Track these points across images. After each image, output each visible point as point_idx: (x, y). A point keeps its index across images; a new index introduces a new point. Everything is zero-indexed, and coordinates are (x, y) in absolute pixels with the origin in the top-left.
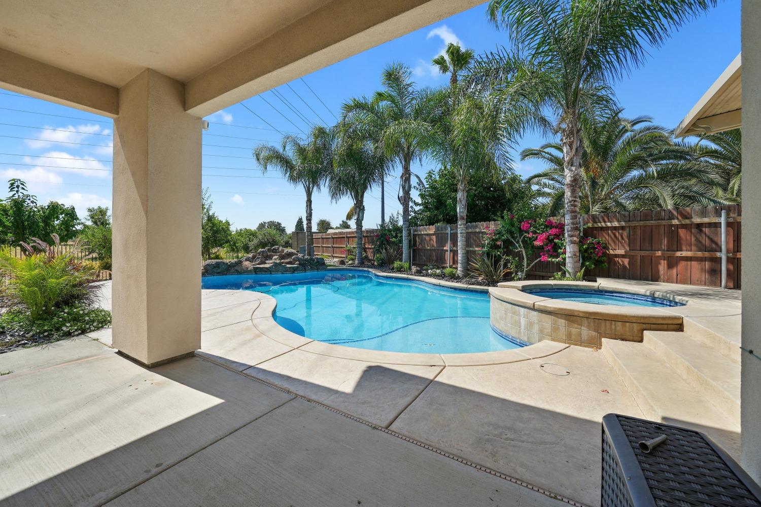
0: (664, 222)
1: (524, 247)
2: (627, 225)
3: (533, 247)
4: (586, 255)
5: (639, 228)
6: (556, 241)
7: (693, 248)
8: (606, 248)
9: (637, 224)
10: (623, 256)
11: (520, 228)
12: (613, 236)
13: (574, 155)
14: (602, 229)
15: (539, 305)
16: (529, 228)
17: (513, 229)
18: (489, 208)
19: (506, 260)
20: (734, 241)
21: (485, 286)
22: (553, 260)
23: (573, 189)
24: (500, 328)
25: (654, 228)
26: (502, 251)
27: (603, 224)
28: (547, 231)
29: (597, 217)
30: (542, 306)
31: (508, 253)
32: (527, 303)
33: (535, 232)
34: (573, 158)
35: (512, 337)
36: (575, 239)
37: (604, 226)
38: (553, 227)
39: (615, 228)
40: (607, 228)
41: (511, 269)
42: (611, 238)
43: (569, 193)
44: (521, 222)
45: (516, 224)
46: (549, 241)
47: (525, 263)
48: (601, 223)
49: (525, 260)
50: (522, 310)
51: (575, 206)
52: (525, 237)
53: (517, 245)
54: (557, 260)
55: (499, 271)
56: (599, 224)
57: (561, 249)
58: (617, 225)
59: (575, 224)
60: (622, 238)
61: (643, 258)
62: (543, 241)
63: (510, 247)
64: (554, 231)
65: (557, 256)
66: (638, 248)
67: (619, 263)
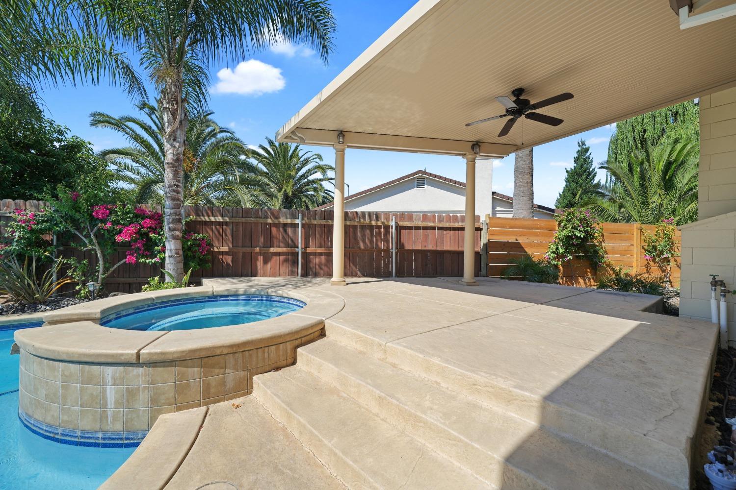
0: (261, 220)
1: (99, 243)
2: (231, 221)
3: (114, 243)
4: (190, 254)
5: (241, 225)
6: (152, 235)
7: (281, 244)
8: (210, 245)
9: (240, 221)
10: (226, 253)
11: (91, 215)
12: (217, 233)
13: (177, 128)
14: (206, 223)
15: (150, 354)
16: (108, 216)
17: (77, 216)
18: (26, 180)
19: (64, 264)
20: (305, 239)
21: (14, 313)
22: (147, 261)
23: (176, 170)
24: (49, 419)
25: (253, 224)
26: (55, 250)
27: (206, 218)
28: (137, 221)
29: (200, 210)
30: (156, 354)
31: (67, 253)
32: (122, 355)
33: (116, 223)
34: (177, 131)
35: (83, 432)
36: (178, 233)
37: (208, 220)
38: (147, 217)
39: (219, 223)
40: (211, 223)
41: (74, 278)
42: (216, 235)
43: (171, 175)
44: (92, 206)
45: (84, 206)
46: (142, 235)
47: (101, 267)
48: (204, 216)
49: (101, 262)
50: (109, 370)
51: (178, 192)
52: (99, 229)
53: (86, 241)
54: (153, 261)
55: (48, 284)
56: (202, 217)
57: (158, 246)
58: (221, 220)
59: (178, 216)
60: (226, 235)
61: (244, 254)
62: (130, 235)
63: (72, 244)
64: (148, 222)
65: (153, 256)
66: (240, 244)
67: (223, 260)
